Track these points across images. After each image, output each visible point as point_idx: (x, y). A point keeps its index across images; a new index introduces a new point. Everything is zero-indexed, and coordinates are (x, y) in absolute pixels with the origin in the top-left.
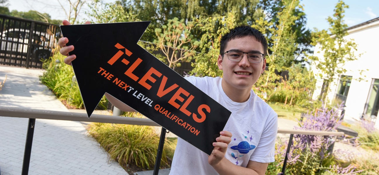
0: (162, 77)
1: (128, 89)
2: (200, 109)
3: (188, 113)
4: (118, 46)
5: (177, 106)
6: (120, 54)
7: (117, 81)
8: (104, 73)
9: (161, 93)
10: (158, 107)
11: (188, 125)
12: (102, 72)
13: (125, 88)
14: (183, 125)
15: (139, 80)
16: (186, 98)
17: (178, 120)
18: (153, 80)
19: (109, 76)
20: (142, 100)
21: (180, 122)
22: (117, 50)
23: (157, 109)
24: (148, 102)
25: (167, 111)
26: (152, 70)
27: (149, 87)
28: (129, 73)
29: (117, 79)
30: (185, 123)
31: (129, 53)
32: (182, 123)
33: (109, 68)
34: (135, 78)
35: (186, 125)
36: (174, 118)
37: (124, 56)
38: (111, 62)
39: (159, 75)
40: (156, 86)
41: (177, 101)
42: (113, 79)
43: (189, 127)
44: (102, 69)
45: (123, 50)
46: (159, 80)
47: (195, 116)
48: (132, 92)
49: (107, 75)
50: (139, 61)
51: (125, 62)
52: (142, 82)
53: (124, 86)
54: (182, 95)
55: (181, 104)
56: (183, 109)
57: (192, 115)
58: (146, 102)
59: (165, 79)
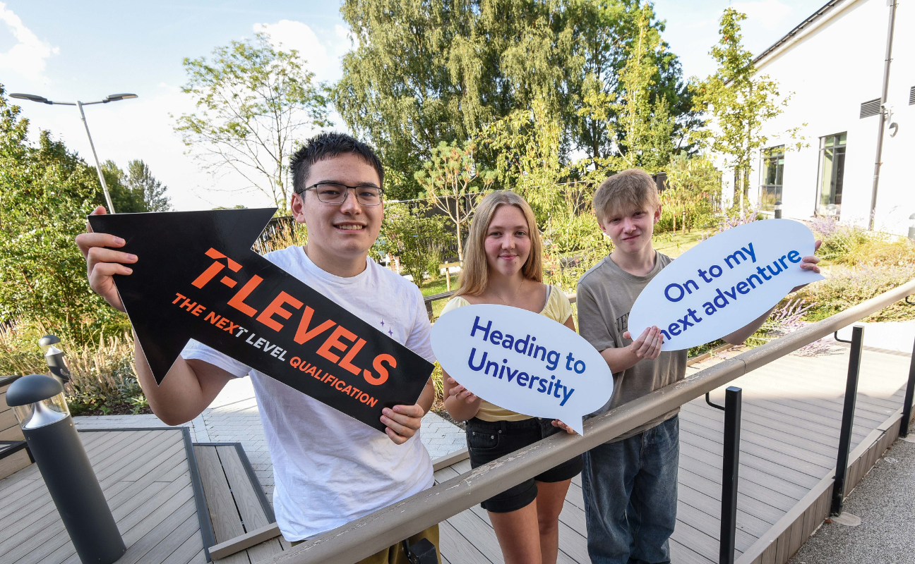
0: (303, 309)
1: (237, 331)
2: (377, 364)
3: (355, 370)
4: (212, 253)
7: (212, 317)
8: (186, 303)
10: (296, 361)
11: (356, 390)
12: (182, 301)
13: (231, 329)
14: (345, 390)
16: (350, 344)
17: (336, 383)
19: (196, 309)
20: (266, 349)
21: (340, 385)
22: (211, 261)
23: (295, 365)
24: (277, 352)
25: (315, 368)
27: (277, 327)
28: (237, 302)
29: (213, 314)
30: (350, 387)
32: (344, 387)
35: (352, 391)
36: (328, 379)
42: (205, 313)
43: (357, 393)
44: (180, 296)
45: (223, 261)
46: (297, 314)
47: (367, 375)
48: (245, 336)
49: (191, 307)
52: (265, 318)
53: (228, 325)
54: (342, 339)
55: (341, 355)
56: (346, 364)
57: (361, 373)
58: (272, 354)
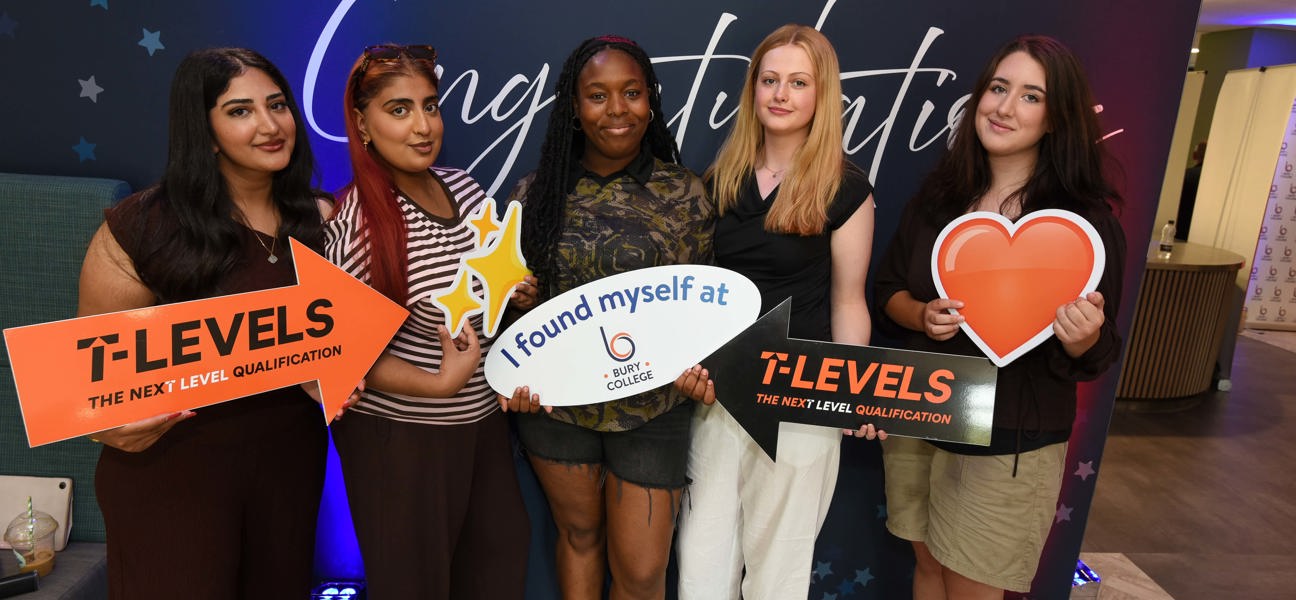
5: (891, 394)
6: (772, 364)
9: (856, 387)
15: (815, 386)
18: (836, 375)
26: (827, 362)
31: (783, 357)
33: (769, 390)
34: (808, 385)
37: (780, 364)
38: (767, 380)
39: (840, 363)
40: (844, 381)
41: (887, 387)
50: (802, 360)
51: (785, 370)
59: (852, 365)
